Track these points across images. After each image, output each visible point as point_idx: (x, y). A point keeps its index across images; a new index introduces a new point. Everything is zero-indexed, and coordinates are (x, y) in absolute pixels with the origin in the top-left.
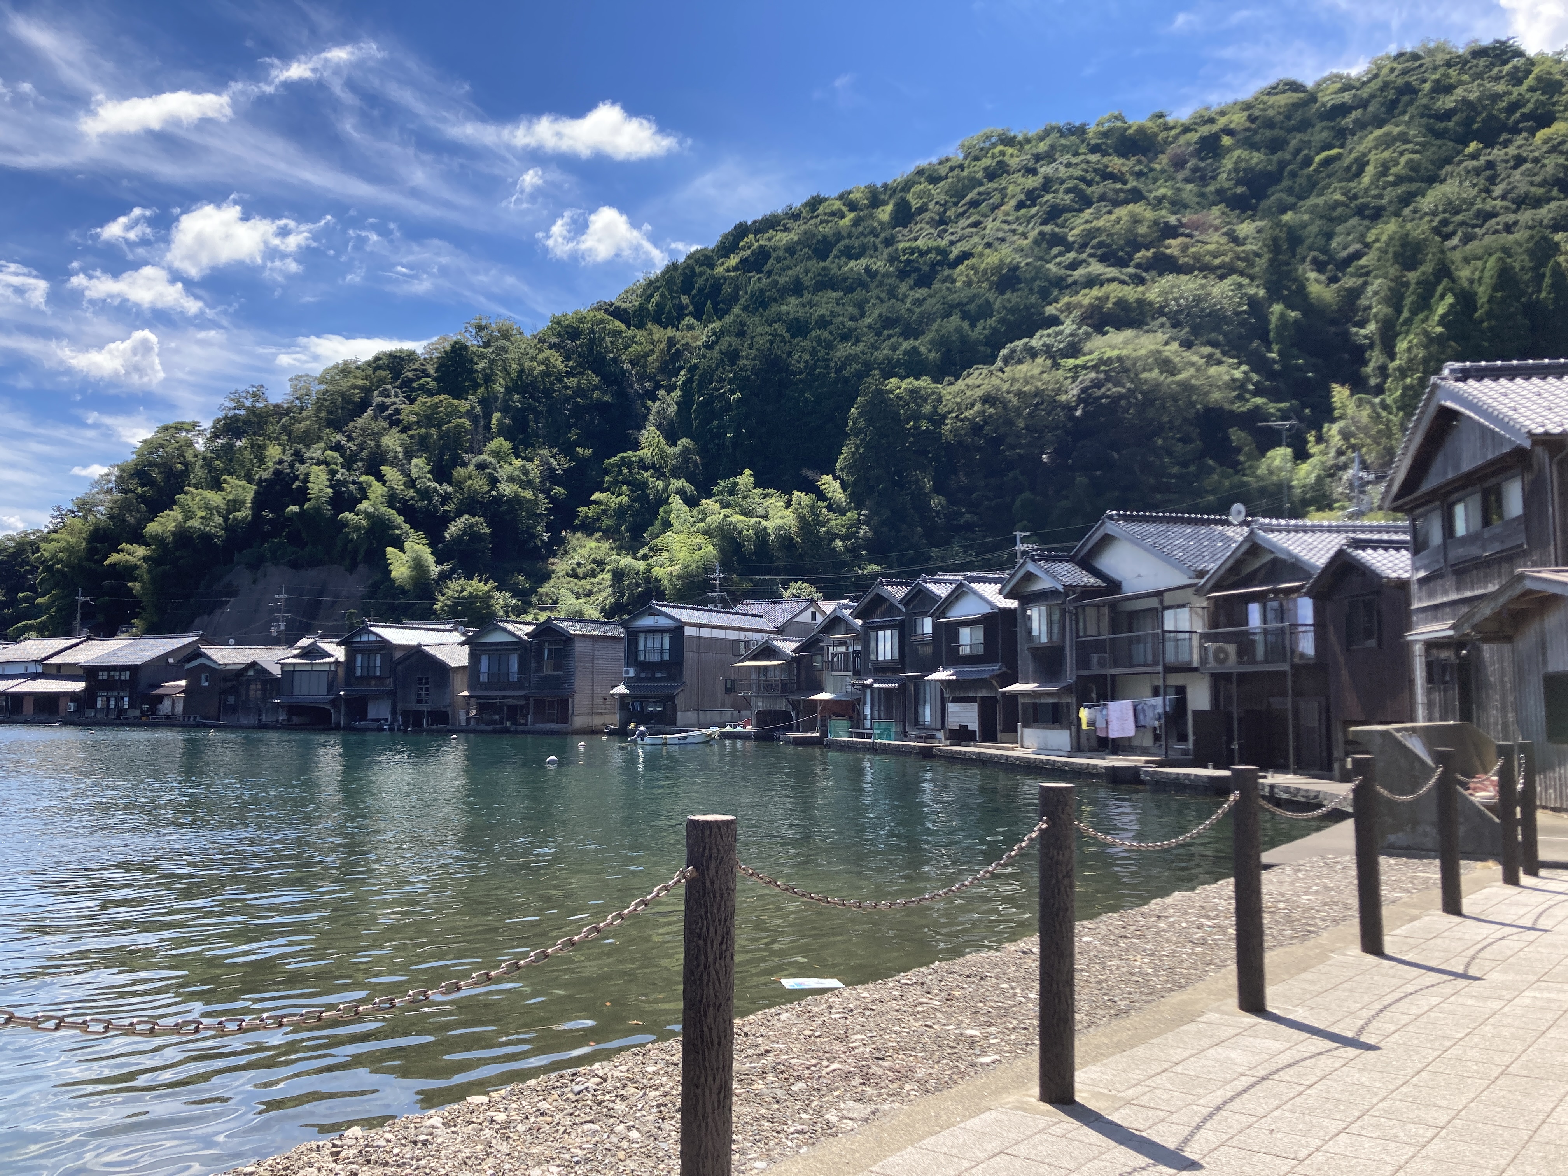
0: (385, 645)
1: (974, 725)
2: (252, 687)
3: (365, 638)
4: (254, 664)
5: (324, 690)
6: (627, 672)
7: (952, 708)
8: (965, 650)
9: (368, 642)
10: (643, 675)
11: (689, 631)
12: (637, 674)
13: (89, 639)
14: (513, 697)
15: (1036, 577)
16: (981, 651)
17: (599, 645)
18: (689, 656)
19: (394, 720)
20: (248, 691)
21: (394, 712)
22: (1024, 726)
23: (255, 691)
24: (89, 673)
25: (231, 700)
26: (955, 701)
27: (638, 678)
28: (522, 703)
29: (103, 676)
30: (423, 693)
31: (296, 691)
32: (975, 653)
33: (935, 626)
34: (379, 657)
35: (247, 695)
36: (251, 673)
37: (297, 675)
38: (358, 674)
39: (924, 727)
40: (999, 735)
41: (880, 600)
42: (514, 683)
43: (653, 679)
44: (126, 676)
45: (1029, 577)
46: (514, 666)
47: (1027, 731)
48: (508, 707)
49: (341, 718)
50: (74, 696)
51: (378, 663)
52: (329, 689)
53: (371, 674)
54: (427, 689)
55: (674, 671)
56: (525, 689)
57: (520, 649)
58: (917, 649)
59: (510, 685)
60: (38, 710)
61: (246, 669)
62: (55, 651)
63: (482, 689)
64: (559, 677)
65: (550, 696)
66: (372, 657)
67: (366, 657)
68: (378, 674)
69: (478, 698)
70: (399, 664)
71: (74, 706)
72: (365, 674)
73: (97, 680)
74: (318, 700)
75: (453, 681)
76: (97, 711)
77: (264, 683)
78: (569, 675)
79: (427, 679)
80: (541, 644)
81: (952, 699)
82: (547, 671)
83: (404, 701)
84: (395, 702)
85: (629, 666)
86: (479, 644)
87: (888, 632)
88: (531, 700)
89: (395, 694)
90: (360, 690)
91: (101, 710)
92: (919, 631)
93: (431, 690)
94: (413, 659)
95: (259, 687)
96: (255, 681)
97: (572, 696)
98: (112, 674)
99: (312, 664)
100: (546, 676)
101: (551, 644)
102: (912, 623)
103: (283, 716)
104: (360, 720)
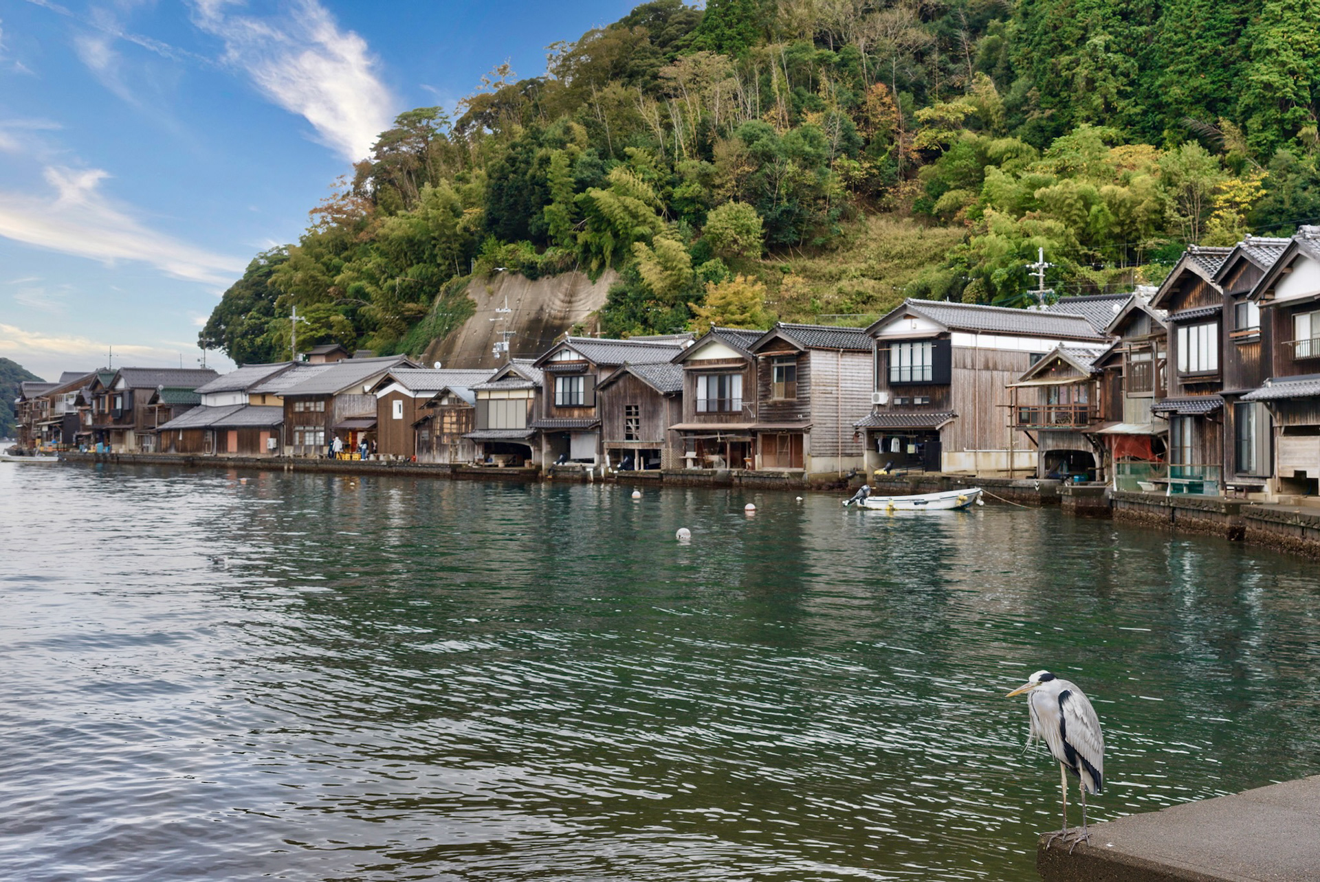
0: (587, 367)
1: (1313, 470)
2: (447, 419)
3: (565, 358)
4: (447, 392)
5: (522, 424)
6: (877, 398)
7: (1282, 442)
8: (1303, 351)
9: (568, 363)
10: (898, 402)
11: (958, 340)
12: (890, 400)
13: (296, 364)
14: (738, 432)
17: (846, 361)
18: (960, 377)
19: (602, 461)
20: (442, 423)
21: (601, 452)
23: (449, 423)
24: (289, 402)
25: (425, 433)
26: (1289, 432)
27: (890, 408)
28: (748, 439)
29: (299, 407)
30: (633, 425)
31: (492, 425)
32: (1316, 353)
33: (1263, 315)
34: (581, 380)
35: (442, 429)
36: (445, 402)
37: (492, 404)
38: (559, 402)
39: (1248, 473)
41: (1188, 279)
42: (739, 413)
43: (911, 406)
44: (321, 406)
46: (738, 393)
48: (732, 444)
49: (542, 458)
50: (274, 430)
51: (581, 389)
52: (529, 419)
53: (574, 403)
54: (637, 421)
55: (938, 396)
56: (750, 420)
57: (745, 367)
58: (1239, 352)
59: (734, 415)
60: (241, 446)
61: (439, 398)
62: (260, 378)
63: (700, 421)
64: (791, 405)
65: (782, 430)
66: (574, 381)
67: (567, 381)
68: (581, 402)
69: (696, 432)
70: (603, 389)
71: (272, 443)
72: (567, 403)
73: (294, 413)
74: (516, 434)
75: (666, 409)
76: (296, 448)
77: (459, 413)
78: (804, 402)
79: (636, 408)
80: (769, 360)
81: (1287, 428)
82: (778, 397)
83: (612, 436)
84: (601, 437)
85: (879, 388)
86: (694, 362)
87: (1203, 328)
88: (759, 436)
89: (601, 427)
90: (560, 421)
91: (299, 447)
92: (1242, 325)
93: (641, 423)
94: (621, 383)
95: (454, 419)
96: (449, 411)
97: (808, 430)
98: (308, 404)
99: (509, 390)
100: (775, 404)
101: (781, 359)
102: (1233, 314)
103: (479, 454)
104: (564, 461)
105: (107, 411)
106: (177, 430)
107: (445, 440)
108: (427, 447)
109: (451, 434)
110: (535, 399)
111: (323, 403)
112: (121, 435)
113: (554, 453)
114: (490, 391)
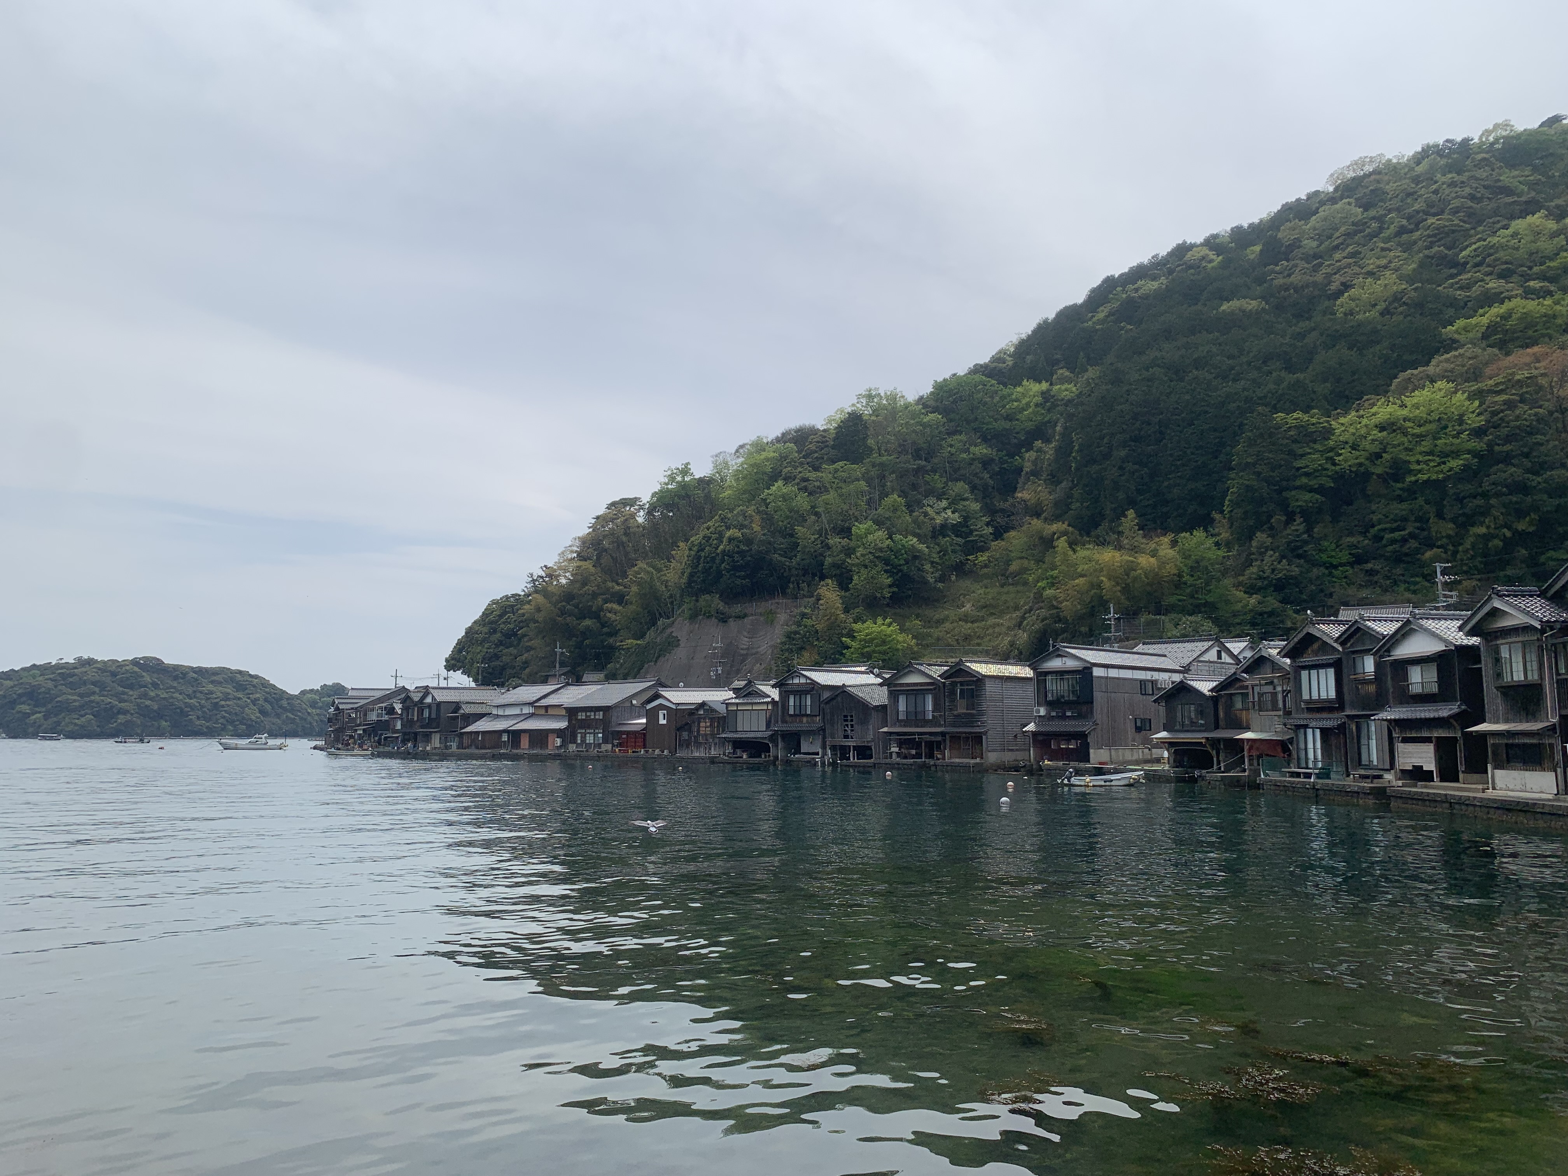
0: (814, 688)
1: (1430, 765)
2: (702, 724)
3: (796, 681)
4: (703, 705)
5: (763, 728)
6: (1038, 711)
7: (1400, 747)
8: (1416, 689)
9: (798, 685)
10: (1054, 714)
11: (1097, 672)
12: (1048, 713)
13: (568, 684)
14: (931, 734)
15: (1505, 613)
16: (1435, 689)
17: (1009, 685)
18: (1098, 696)
19: (825, 754)
20: (699, 726)
21: (824, 747)
22: (1496, 767)
23: (704, 727)
24: (571, 712)
25: (685, 735)
26: (1405, 740)
27: (1048, 718)
28: (939, 739)
29: (581, 716)
30: (849, 729)
31: (739, 728)
32: (1427, 690)
33: (1378, 665)
34: (809, 697)
35: (698, 731)
36: (701, 712)
37: (740, 714)
38: (792, 712)
39: (1369, 767)
40: (1461, 776)
41: (1310, 639)
42: (931, 721)
43: (1064, 717)
44: (600, 715)
45: (1495, 613)
46: (930, 707)
47: (1499, 773)
48: (926, 742)
49: (779, 751)
50: (559, 733)
51: (809, 703)
52: (768, 725)
53: (803, 712)
54: (852, 726)
55: (1084, 708)
56: (940, 726)
57: (935, 689)
58: (1357, 688)
59: (926, 723)
60: (532, 745)
61: (697, 709)
62: (542, 694)
63: (901, 726)
64: (972, 715)
65: (965, 733)
66: (803, 697)
67: (798, 697)
68: (809, 712)
69: (898, 734)
70: (826, 703)
71: (558, 741)
72: (797, 712)
73: (577, 719)
74: (759, 735)
75: (875, 718)
76: (578, 745)
77: (712, 720)
78: (981, 713)
79: (852, 716)
80: (954, 684)
81: (1403, 738)
82: (961, 710)
83: (833, 737)
84: (824, 738)
85: (1039, 705)
86: (896, 685)
87: (1322, 672)
88: (947, 736)
89: (824, 730)
90: (793, 727)
91: (581, 745)
92: (1360, 670)
93: (856, 726)
94: (839, 699)
95: (708, 724)
96: (705, 718)
97: (986, 733)
98: (588, 714)
99: (752, 704)
100: (958, 716)
101: (962, 684)
102: (1351, 662)
103: (729, 749)
104: (794, 754)
105: (416, 719)
106: (477, 733)
107: (701, 740)
108: (687, 744)
109: (706, 735)
110: (773, 710)
111: (601, 713)
112: (427, 737)
113: (788, 749)
114: (737, 704)
